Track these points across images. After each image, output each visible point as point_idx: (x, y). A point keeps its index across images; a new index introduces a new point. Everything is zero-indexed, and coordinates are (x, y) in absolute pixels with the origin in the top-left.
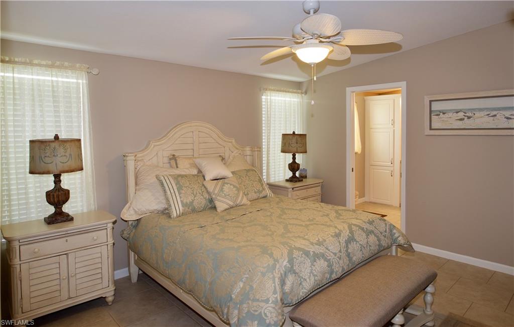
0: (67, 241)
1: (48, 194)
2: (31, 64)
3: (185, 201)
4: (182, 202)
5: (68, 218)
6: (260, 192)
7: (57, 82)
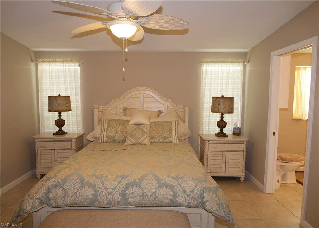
0: (54, 143)
1: (56, 122)
2: (56, 61)
3: (108, 135)
4: (106, 135)
5: (64, 133)
6: (166, 138)
7: (66, 69)
